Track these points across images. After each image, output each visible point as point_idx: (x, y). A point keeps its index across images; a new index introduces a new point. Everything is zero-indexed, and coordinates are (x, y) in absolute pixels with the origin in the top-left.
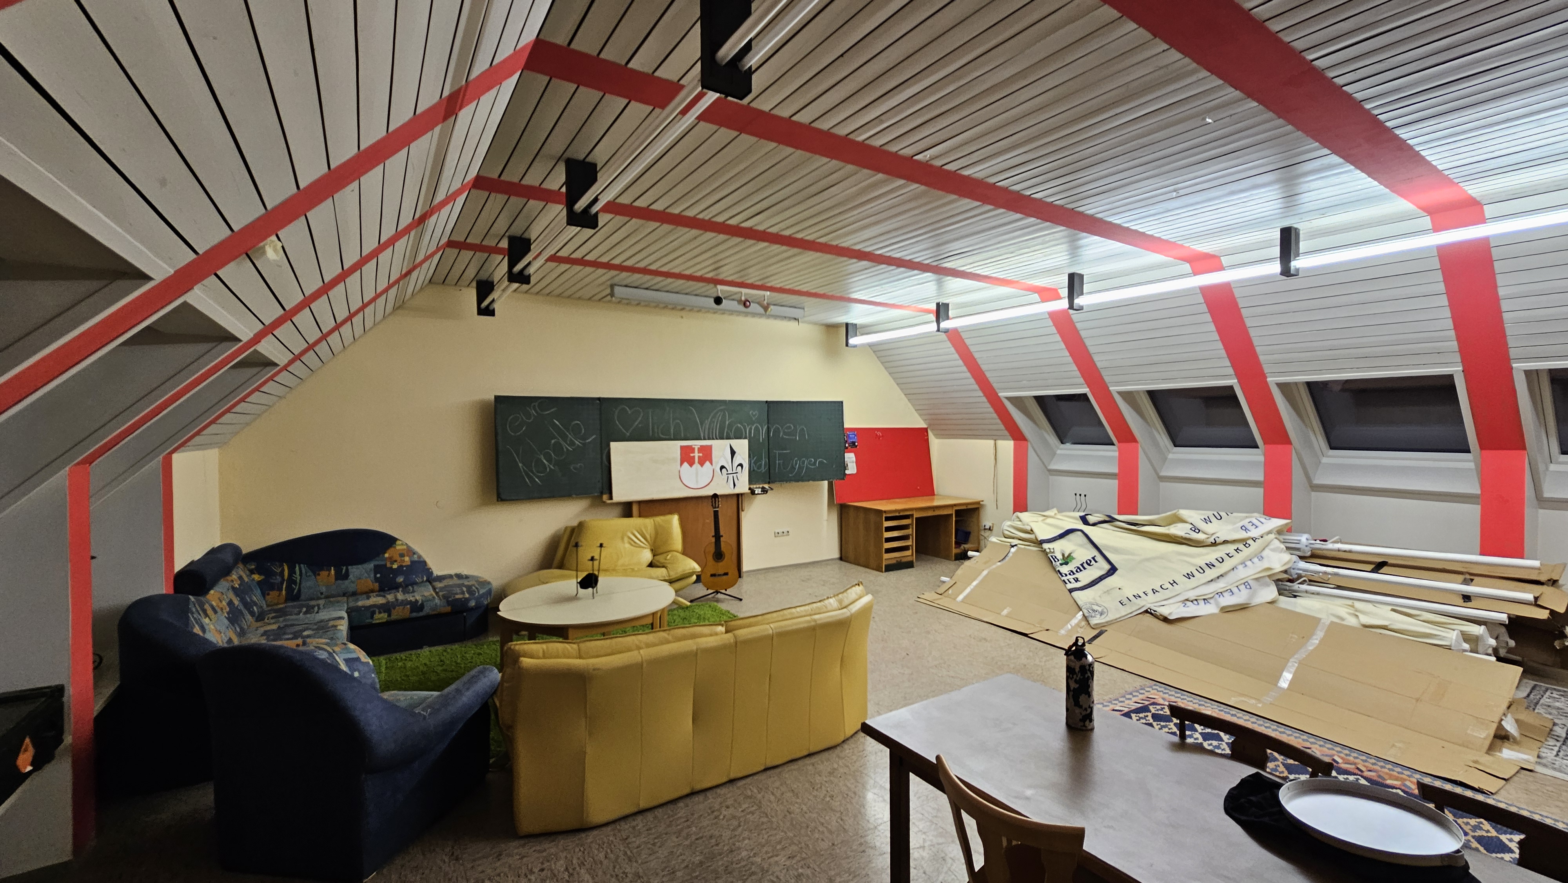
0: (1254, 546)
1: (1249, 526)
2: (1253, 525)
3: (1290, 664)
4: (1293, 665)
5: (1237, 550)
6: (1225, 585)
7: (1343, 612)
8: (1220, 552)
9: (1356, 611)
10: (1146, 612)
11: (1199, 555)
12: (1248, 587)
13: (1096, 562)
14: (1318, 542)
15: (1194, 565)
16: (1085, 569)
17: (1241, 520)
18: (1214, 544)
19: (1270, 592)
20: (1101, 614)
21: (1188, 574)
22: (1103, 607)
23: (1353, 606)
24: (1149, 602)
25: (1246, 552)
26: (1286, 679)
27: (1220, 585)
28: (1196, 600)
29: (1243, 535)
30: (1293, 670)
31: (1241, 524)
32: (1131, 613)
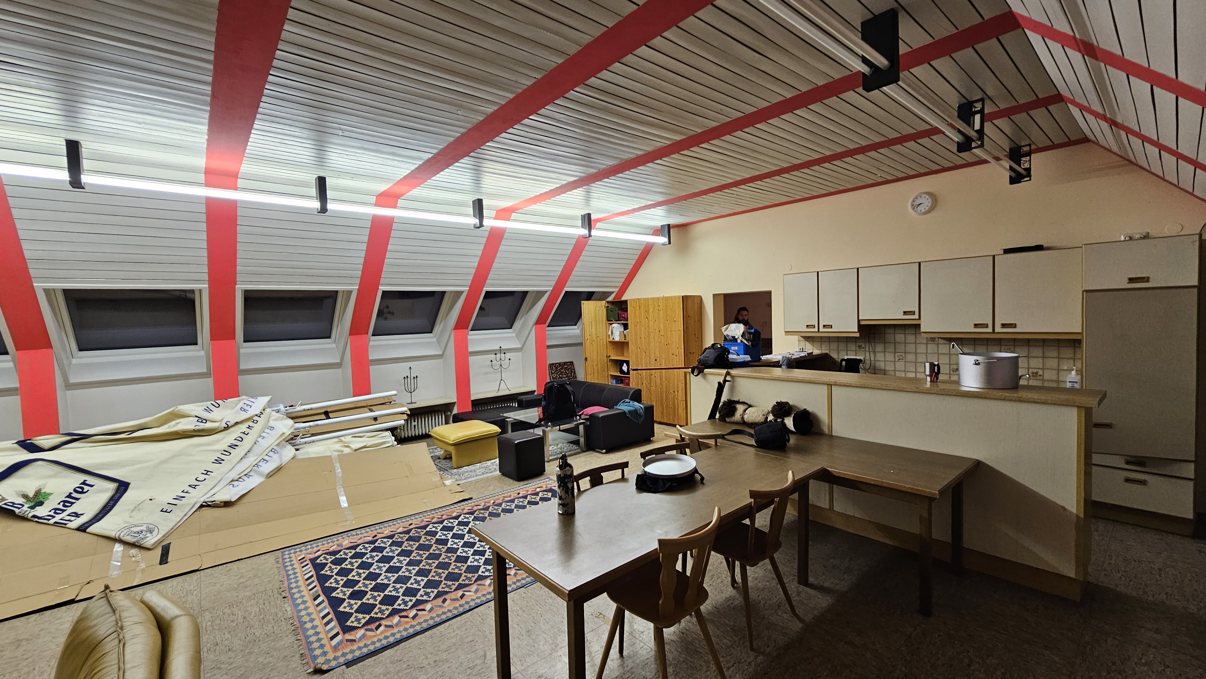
0: (261, 420)
1: (245, 407)
2: (248, 405)
3: (338, 491)
4: (341, 491)
5: (249, 427)
6: (255, 458)
7: (338, 447)
8: (236, 432)
9: (345, 443)
10: (202, 506)
11: (218, 441)
12: (276, 452)
13: (91, 486)
14: (288, 408)
15: (218, 451)
16: (77, 499)
17: (236, 405)
18: (227, 428)
19: (289, 452)
20: (151, 532)
21: (216, 460)
22: (145, 526)
23: (342, 441)
24: (199, 496)
25: (257, 427)
26: (344, 502)
27: (252, 459)
28: (240, 478)
29: (244, 416)
30: (343, 493)
31: (239, 406)
32: (185, 515)
